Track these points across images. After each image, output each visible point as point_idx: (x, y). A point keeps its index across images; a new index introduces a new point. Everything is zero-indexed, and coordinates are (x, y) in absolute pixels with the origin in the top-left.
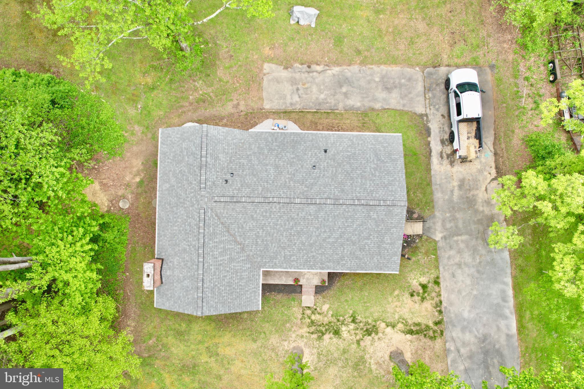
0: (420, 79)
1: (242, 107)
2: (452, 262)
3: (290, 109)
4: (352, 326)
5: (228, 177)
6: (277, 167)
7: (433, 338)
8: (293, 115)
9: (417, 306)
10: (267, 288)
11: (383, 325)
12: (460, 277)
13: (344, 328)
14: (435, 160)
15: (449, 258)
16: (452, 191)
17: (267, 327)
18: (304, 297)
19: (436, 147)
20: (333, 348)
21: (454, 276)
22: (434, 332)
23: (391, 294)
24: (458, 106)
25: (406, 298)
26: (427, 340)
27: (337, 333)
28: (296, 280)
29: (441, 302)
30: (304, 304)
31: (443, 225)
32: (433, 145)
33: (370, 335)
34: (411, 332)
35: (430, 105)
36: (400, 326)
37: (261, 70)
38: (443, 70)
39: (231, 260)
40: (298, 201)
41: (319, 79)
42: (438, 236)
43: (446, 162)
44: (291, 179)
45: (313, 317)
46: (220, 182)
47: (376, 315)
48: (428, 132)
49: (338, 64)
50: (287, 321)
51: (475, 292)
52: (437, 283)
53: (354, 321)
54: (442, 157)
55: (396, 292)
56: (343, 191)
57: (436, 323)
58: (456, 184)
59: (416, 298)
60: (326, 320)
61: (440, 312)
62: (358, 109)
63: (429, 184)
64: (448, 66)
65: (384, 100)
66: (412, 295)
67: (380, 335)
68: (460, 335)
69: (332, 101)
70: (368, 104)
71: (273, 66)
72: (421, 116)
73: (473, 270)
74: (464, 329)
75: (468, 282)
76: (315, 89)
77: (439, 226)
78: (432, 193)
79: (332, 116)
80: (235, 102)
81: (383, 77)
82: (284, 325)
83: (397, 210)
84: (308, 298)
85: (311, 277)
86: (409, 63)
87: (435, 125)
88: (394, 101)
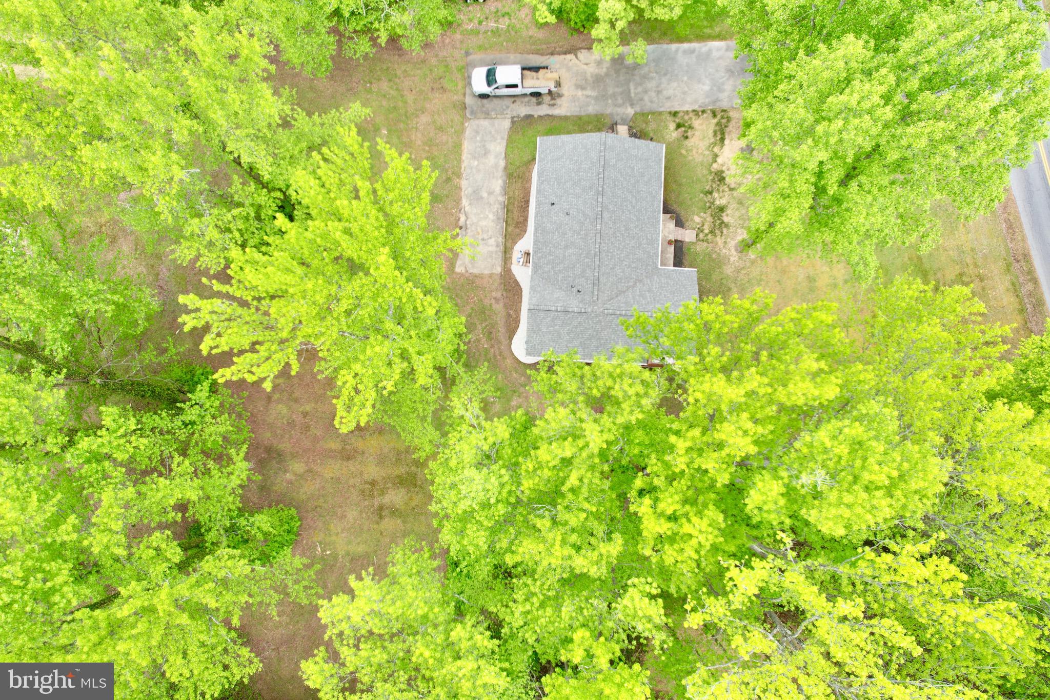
0: (477, 122)
1: (499, 295)
2: (655, 99)
3: (502, 248)
4: (716, 195)
5: (575, 290)
6: (566, 247)
7: (729, 119)
8: (509, 245)
9: (697, 133)
10: (678, 262)
11: (715, 166)
12: (670, 92)
13: (717, 202)
14: (556, 112)
15: (651, 102)
16: (587, 97)
17: (715, 276)
18: (687, 240)
19: (543, 110)
20: (737, 214)
21: (669, 98)
22: (722, 118)
23: (685, 157)
24: (508, 86)
25: (689, 143)
26: (731, 125)
27: (722, 209)
28: (670, 243)
29: (694, 111)
30: (694, 240)
31: (620, 106)
32: (542, 113)
33: (724, 178)
34: (722, 140)
35: (502, 113)
36: (716, 150)
37: (461, 275)
38: (469, 100)
39: (650, 291)
40: (599, 227)
41: (473, 219)
42: (630, 111)
43: (558, 101)
44: (579, 234)
45: (706, 231)
46: (579, 296)
47: (705, 172)
48: (529, 117)
49: (458, 201)
50: (710, 257)
51: (685, 78)
52: (675, 114)
53: (711, 193)
54: (554, 105)
55: (684, 152)
56: (591, 188)
57: (715, 115)
58: (580, 93)
59: (689, 134)
60: (709, 219)
61: (703, 112)
62: (505, 182)
63: (579, 118)
64: (464, 95)
65: (496, 157)
66: (687, 137)
67: (724, 168)
68: (726, 94)
69: (496, 207)
70: (500, 173)
71: (459, 263)
72: (513, 122)
73: (664, 80)
74: (721, 90)
75: (675, 84)
76: (483, 223)
77: (620, 110)
78: (589, 116)
79: (511, 207)
80: (493, 301)
81: (474, 158)
82: (714, 260)
83: (609, 142)
84: (688, 236)
85: (667, 229)
86: (461, 131)
87: (523, 109)
88: (498, 148)
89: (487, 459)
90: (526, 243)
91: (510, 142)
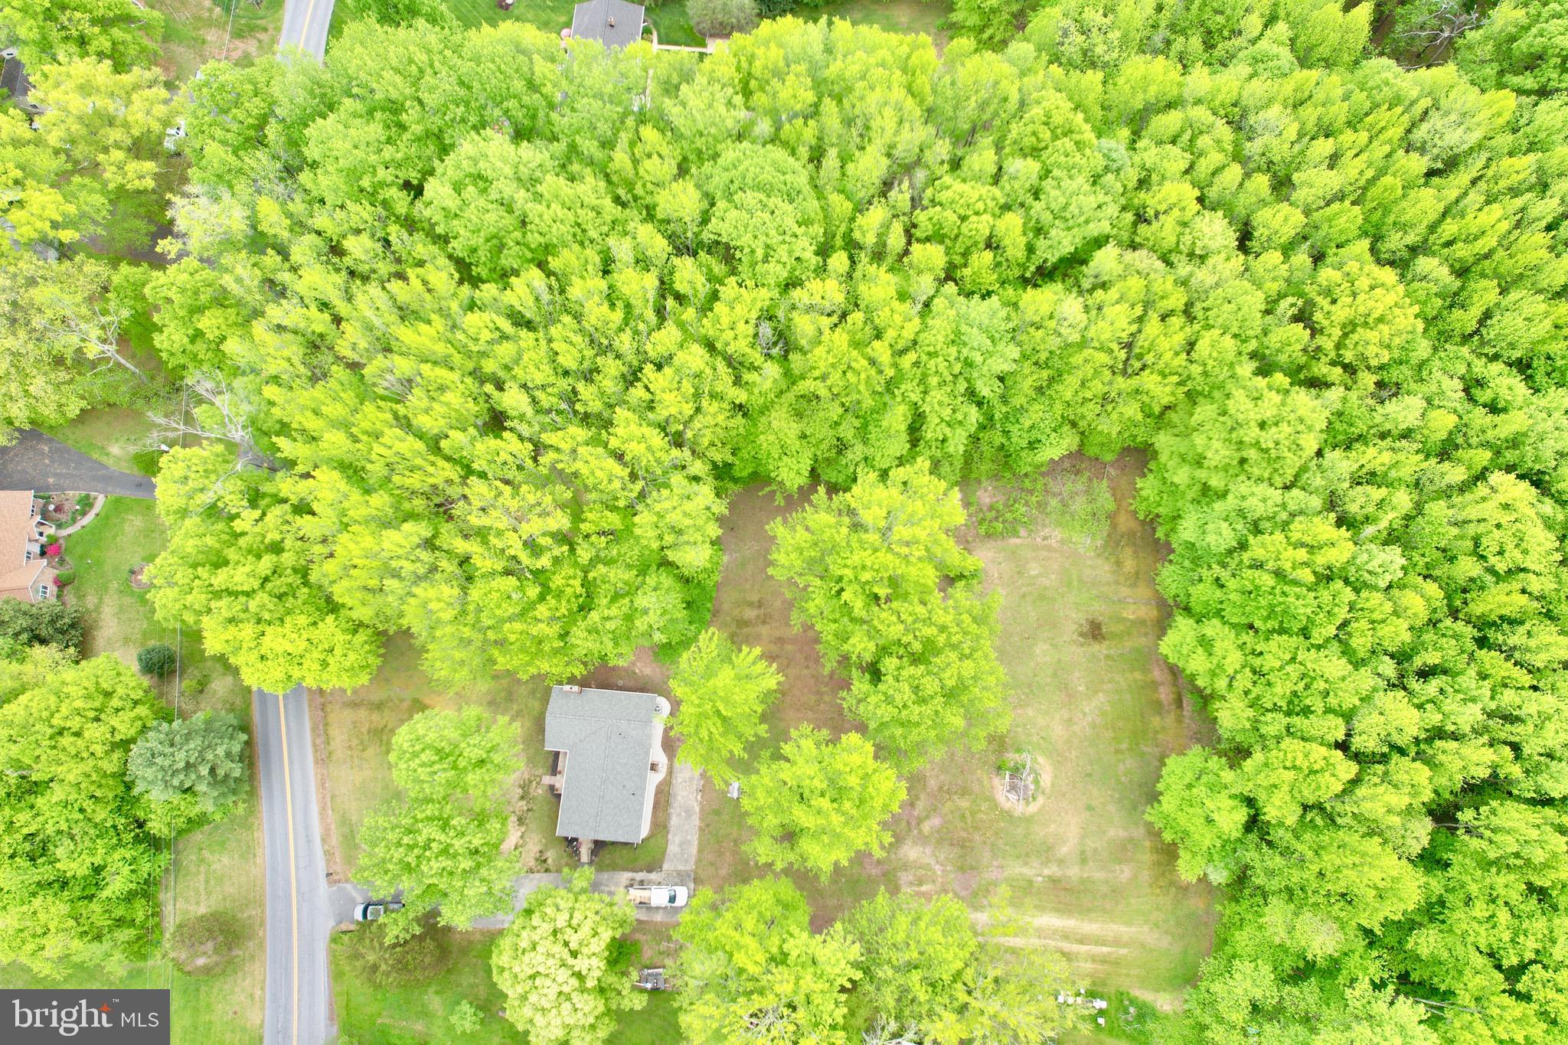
0: (687, 867)
1: (677, 743)
3: (673, 776)
4: (525, 808)
5: (623, 735)
6: (626, 764)
8: (668, 777)
9: (533, 854)
10: (557, 754)
11: (523, 829)
13: (525, 802)
14: (630, 875)
16: (608, 885)
17: (532, 751)
18: (548, 777)
19: (639, 876)
20: (512, 794)
21: (549, 882)
23: (543, 835)
25: (539, 847)
27: (522, 798)
28: (560, 772)
29: (533, 873)
30: (543, 776)
32: (640, 873)
33: (518, 819)
35: (668, 874)
36: (521, 841)
38: (690, 884)
39: (575, 734)
40: (604, 775)
41: (692, 797)
43: (628, 881)
44: (618, 772)
45: (534, 782)
46: (620, 730)
47: (530, 825)
48: (650, 871)
49: (702, 810)
50: (534, 764)
52: (547, 870)
53: (528, 809)
54: (631, 879)
55: (543, 840)
56: (608, 802)
58: (613, 889)
59: (538, 854)
60: (531, 791)
61: (527, 872)
62: (669, 822)
63: (614, 869)
64: (695, 890)
65: (674, 841)
66: (540, 851)
67: (517, 827)
69: (675, 804)
70: (672, 829)
72: (661, 867)
76: (685, 793)
78: (608, 870)
79: (666, 804)
81: (689, 841)
82: (532, 762)
84: (547, 780)
85: (560, 782)
86: (699, 861)
87: (653, 876)
88: (673, 848)
89: (646, 612)
90: (655, 779)
91: (664, 853)
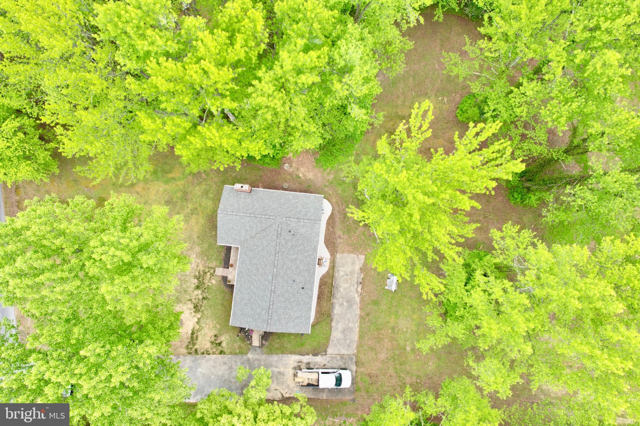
0: (349, 353)
1: (339, 240)
2: (233, 363)
3: (336, 270)
4: (201, 297)
5: (292, 233)
6: (295, 260)
7: (187, 347)
8: (331, 271)
9: (208, 338)
10: (229, 249)
11: (199, 316)
12: (224, 368)
13: (200, 292)
14: (297, 357)
15: (236, 361)
16: (277, 367)
17: (206, 246)
18: (221, 269)
19: (306, 359)
20: (188, 284)
21: (225, 364)
22: (191, 348)
23: (218, 323)
24: (328, 373)
25: (214, 332)
26: (186, 343)
27: (198, 287)
28: (232, 266)
29: (209, 354)
30: (217, 269)
31: (256, 360)
32: (307, 357)
33: (194, 307)
34: (193, 333)
35: (332, 358)
36: (197, 327)
37: (361, 254)
38: (354, 368)
39: (247, 231)
40: (275, 270)
41: (353, 289)
42: (250, 356)
43: (296, 364)
44: (288, 267)
45: (208, 274)
46: (290, 228)
47: (206, 312)
48: (315, 355)
49: (362, 301)
50: (208, 258)
51: (213, 377)
52: (221, 352)
53: (204, 298)
54: (299, 362)
55: (218, 326)
56: (279, 296)
57: (196, 350)
58: (282, 370)
59: (213, 338)
60: (206, 281)
61: (203, 353)
62: (332, 311)
63: (283, 353)
64: (356, 372)
65: (337, 329)
66: (215, 336)
67: (193, 314)
68: (187, 365)
69: (338, 295)
70: (335, 318)
71: (362, 261)
72: (326, 351)
73: (226, 376)
74: (191, 368)
75: (220, 373)
76: (346, 285)
77: (256, 356)
78: (277, 354)
79: (329, 295)
80: (342, 236)
81: (351, 328)
82: (206, 256)
83: (265, 325)
84: (220, 272)
85: (232, 274)
86: (359, 346)
87: (319, 359)
88: (336, 334)
90: (321, 271)
91: (328, 338)
